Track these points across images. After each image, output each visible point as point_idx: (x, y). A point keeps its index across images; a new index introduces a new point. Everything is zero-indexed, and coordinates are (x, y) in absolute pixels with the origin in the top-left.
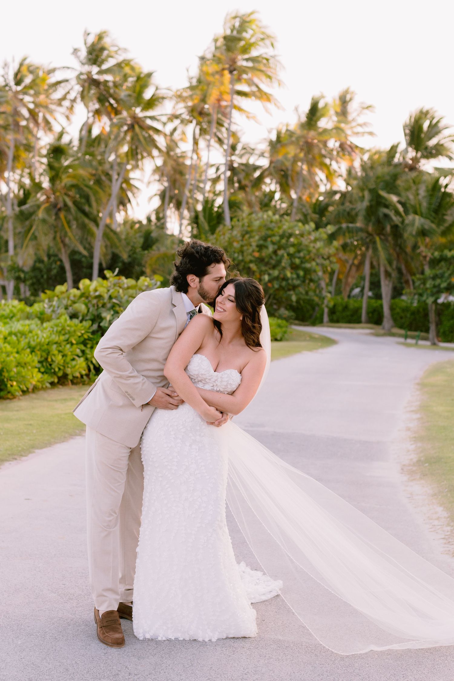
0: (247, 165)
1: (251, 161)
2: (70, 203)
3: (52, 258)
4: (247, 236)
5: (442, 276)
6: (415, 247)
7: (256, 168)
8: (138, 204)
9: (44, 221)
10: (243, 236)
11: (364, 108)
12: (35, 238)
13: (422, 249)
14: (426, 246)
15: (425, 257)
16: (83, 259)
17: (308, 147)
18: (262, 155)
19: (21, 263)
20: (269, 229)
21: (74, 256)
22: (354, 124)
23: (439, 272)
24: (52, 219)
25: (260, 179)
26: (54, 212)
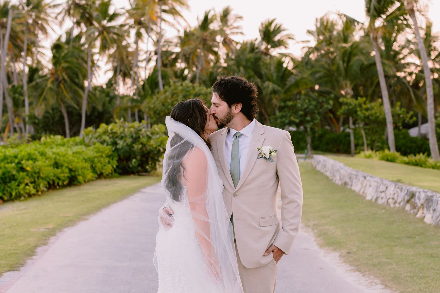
0: (167, 52)
1: (170, 49)
2: (66, 77)
3: (55, 111)
4: (175, 96)
5: (285, 117)
6: (270, 100)
7: (172, 53)
8: (99, 76)
9: (51, 89)
10: (172, 96)
11: (237, 18)
12: (45, 99)
13: (275, 101)
14: (277, 99)
15: (276, 106)
16: (74, 111)
17: (204, 41)
18: (176, 46)
19: (36, 114)
20: (187, 91)
21: (69, 108)
22: (231, 27)
23: (284, 114)
24: (55, 87)
25: (175, 60)
26: (56, 83)
